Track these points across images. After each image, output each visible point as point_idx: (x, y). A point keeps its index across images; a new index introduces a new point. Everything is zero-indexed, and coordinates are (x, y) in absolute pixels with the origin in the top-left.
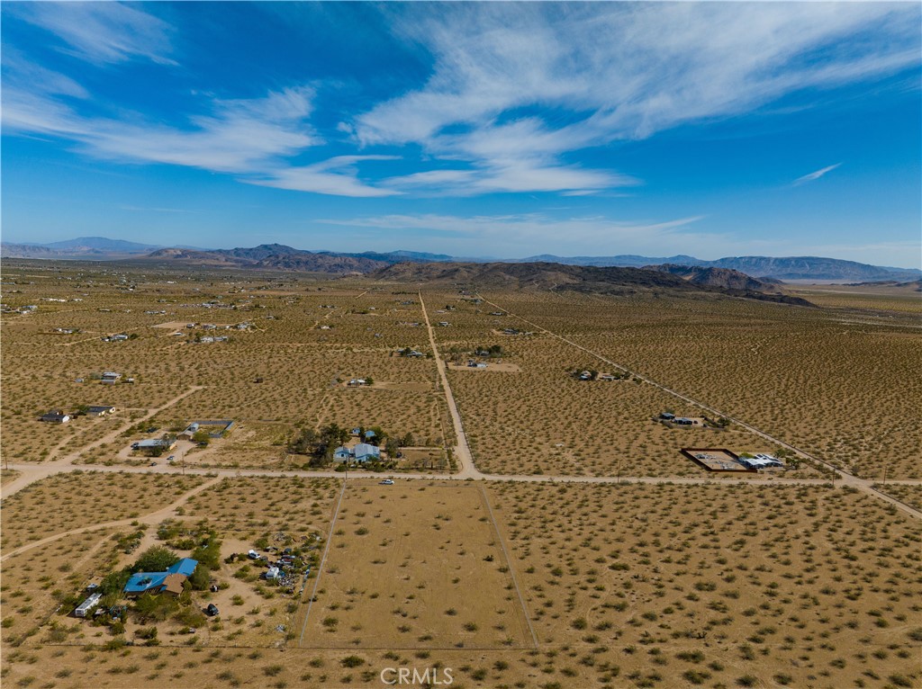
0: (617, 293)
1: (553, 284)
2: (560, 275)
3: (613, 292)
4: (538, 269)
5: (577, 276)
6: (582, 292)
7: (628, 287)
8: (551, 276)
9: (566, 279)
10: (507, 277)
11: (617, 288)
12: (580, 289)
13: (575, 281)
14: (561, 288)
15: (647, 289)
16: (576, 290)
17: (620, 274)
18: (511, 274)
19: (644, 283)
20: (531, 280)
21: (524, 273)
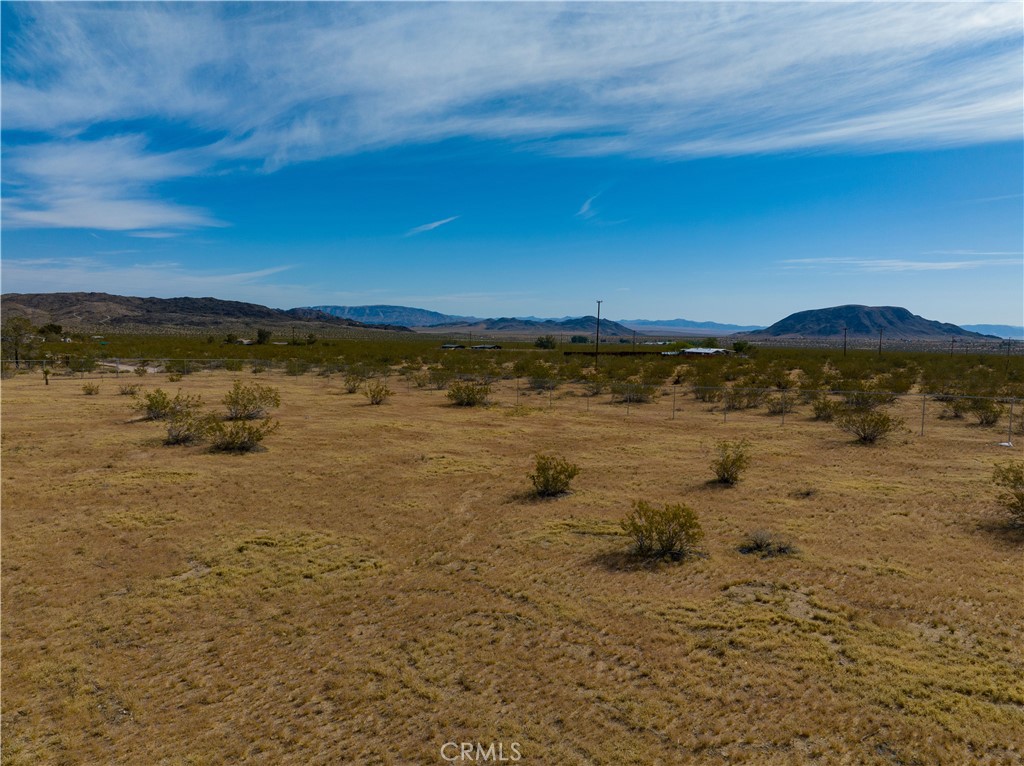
0: (198, 324)
1: (103, 317)
2: (112, 306)
3: (191, 323)
4: (78, 300)
5: (137, 307)
6: (148, 323)
7: (209, 318)
8: (101, 307)
9: (122, 311)
10: (30, 310)
11: (196, 319)
12: (146, 322)
13: (136, 314)
14: (117, 321)
15: (234, 320)
16: (140, 322)
17: (196, 305)
18: (36, 307)
19: (228, 314)
20: (70, 312)
21: (56, 306)
